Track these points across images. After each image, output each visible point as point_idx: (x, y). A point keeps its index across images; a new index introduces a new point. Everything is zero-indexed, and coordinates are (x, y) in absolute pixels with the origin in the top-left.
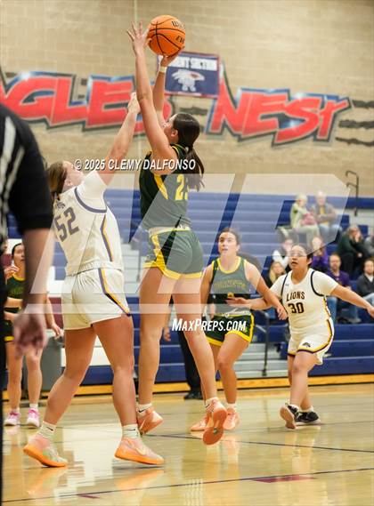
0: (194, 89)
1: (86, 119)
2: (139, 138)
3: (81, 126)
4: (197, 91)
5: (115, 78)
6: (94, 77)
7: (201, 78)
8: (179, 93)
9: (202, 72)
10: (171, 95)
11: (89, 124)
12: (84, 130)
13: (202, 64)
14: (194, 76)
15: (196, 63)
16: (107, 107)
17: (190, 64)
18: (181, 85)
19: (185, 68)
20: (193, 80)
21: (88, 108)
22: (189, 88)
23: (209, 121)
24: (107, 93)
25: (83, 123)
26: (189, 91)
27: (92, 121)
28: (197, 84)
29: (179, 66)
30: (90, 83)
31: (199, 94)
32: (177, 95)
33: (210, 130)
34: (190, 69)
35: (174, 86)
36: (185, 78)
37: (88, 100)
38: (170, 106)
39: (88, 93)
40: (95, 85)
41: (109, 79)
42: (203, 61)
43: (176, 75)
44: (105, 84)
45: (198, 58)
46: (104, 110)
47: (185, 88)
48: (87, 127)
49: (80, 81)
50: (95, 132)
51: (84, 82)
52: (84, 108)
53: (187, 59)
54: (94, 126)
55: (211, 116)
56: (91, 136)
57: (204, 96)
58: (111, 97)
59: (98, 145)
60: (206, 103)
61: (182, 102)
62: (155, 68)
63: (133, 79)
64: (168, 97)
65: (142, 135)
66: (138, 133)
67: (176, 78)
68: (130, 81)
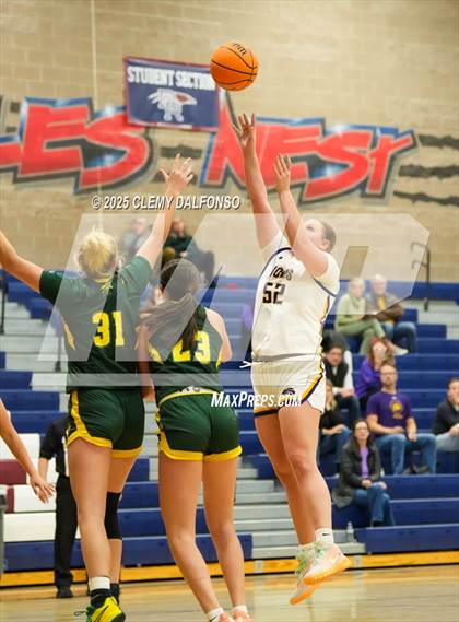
0: (181, 118)
1: (19, 164)
2: (100, 192)
3: (11, 174)
4: (185, 122)
5: (61, 101)
6: (29, 100)
7: (192, 101)
8: (160, 124)
9: (193, 92)
10: (148, 128)
11: (23, 172)
12: (16, 181)
13: (192, 80)
14: (182, 99)
15: (184, 79)
16: (51, 145)
17: (175, 80)
18: (162, 112)
19: (166, 87)
20: (180, 104)
21: (22, 147)
22: (173, 117)
23: (205, 167)
24: (50, 125)
25: (15, 170)
26: (174, 121)
28: (186, 110)
29: (157, 83)
30: (25, 109)
31: (189, 127)
32: (155, 128)
33: (206, 181)
34: (175, 88)
35: (153, 114)
36: (168, 102)
37: (21, 134)
38: (146, 144)
39: (22, 124)
40: (32, 111)
41: (53, 102)
42: (196, 75)
43: (155, 97)
44: (46, 111)
45: (188, 71)
46: (45, 150)
47: (167, 117)
48: (20, 176)
49: (8, 106)
50: (32, 183)
51: (15, 107)
52: (17, 147)
53: (171, 73)
54: (31, 175)
55: (207, 159)
56: (27, 190)
57: (196, 130)
58: (56, 131)
59: (38, 204)
60: (200, 140)
61: (164, 137)
62: (122, 86)
63: (90, 102)
64: (143, 131)
65: (104, 188)
66: (99, 185)
67: (154, 102)
68: (85, 106)
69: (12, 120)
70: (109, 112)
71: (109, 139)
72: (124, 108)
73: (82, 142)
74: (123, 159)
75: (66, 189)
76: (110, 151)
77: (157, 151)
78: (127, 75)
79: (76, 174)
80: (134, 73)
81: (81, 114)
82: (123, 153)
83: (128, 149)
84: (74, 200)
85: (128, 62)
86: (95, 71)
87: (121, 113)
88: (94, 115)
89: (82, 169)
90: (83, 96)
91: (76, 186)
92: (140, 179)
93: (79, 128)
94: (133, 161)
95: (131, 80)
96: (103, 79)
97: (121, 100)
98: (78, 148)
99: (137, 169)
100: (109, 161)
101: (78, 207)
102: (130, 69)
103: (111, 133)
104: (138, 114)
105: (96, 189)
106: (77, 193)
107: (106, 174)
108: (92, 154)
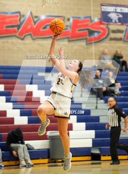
0: (117, 21)
1: (70, 36)
2: (93, 44)
4: (119, 22)
5: (82, 17)
6: (73, 17)
7: (121, 16)
8: (111, 23)
9: (121, 13)
10: (107, 25)
13: (121, 10)
15: (119, 9)
16: (79, 30)
17: (116, 10)
18: (112, 20)
19: (113, 12)
20: (117, 17)
21: (71, 31)
22: (115, 21)
23: (125, 36)
25: (68, 38)
26: (116, 22)
27: (72, 37)
28: (119, 19)
29: (111, 11)
30: (71, 20)
31: (120, 24)
33: (125, 40)
34: (116, 12)
35: (109, 20)
38: (107, 29)
39: (71, 25)
40: (74, 21)
41: (79, 18)
42: (122, 8)
43: (110, 15)
44: (78, 20)
46: (77, 32)
47: (113, 21)
48: (70, 40)
49: (67, 19)
51: (69, 20)
52: (69, 31)
53: (114, 8)
55: (125, 33)
56: (72, 44)
57: (122, 24)
58: (81, 26)
59: (75, 48)
60: (123, 28)
61: (112, 27)
62: (100, 12)
63: (90, 17)
64: (106, 25)
65: (94, 43)
66: (93, 42)
67: (110, 17)
68: (89, 19)
69: (68, 23)
70: (96, 20)
71: (96, 28)
72: (100, 19)
73: (88, 29)
74: (100, 34)
75: (83, 43)
76: (96, 32)
77: (110, 31)
78: (101, 9)
79: (86, 39)
80: (104, 8)
81: (88, 21)
82: (100, 32)
83: (101, 31)
84: (86, 47)
85: (102, 5)
86: (92, 8)
87: (100, 20)
88: (92, 21)
89: (88, 37)
90: (88, 15)
91: (86, 42)
92: (105, 40)
93: (87, 25)
94: (103, 34)
95: (103, 10)
96: (95, 10)
97: (99, 16)
98: (87, 31)
99: (105, 36)
100: (96, 35)
101: (87, 48)
102: (103, 7)
103: (97, 26)
104: (105, 20)
105: (92, 43)
106: (87, 44)
107: (95, 39)
108: (91, 33)
